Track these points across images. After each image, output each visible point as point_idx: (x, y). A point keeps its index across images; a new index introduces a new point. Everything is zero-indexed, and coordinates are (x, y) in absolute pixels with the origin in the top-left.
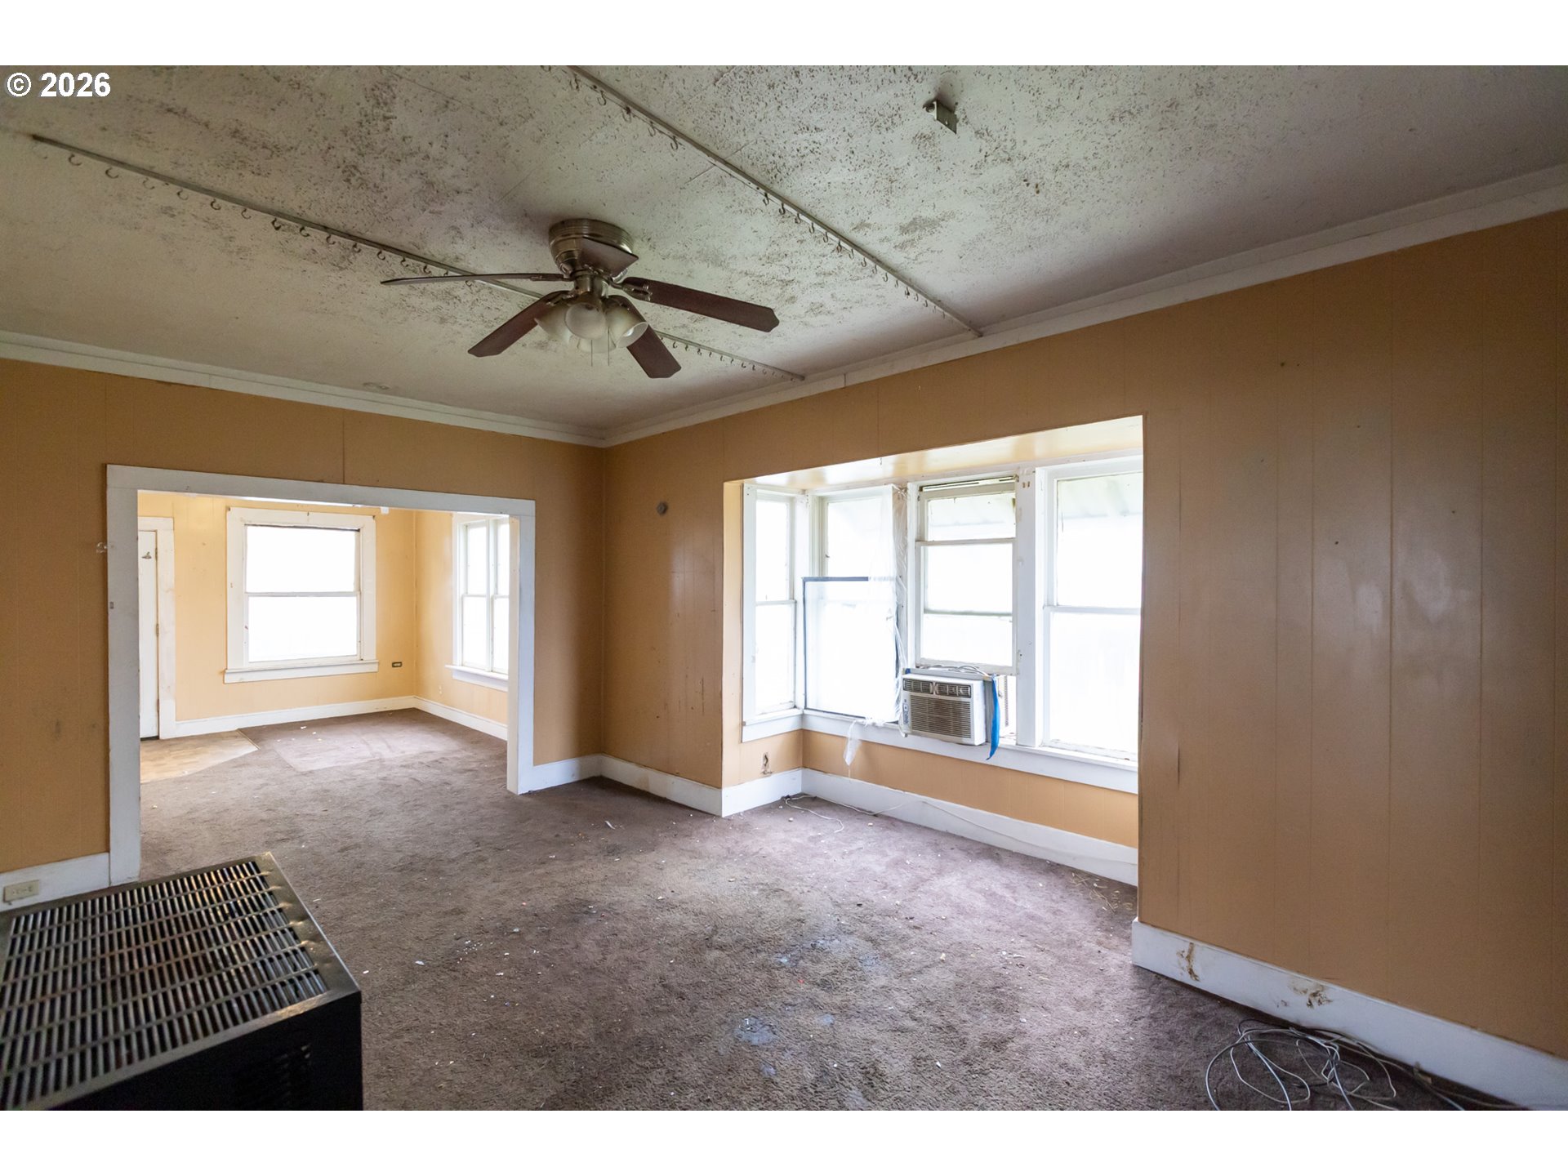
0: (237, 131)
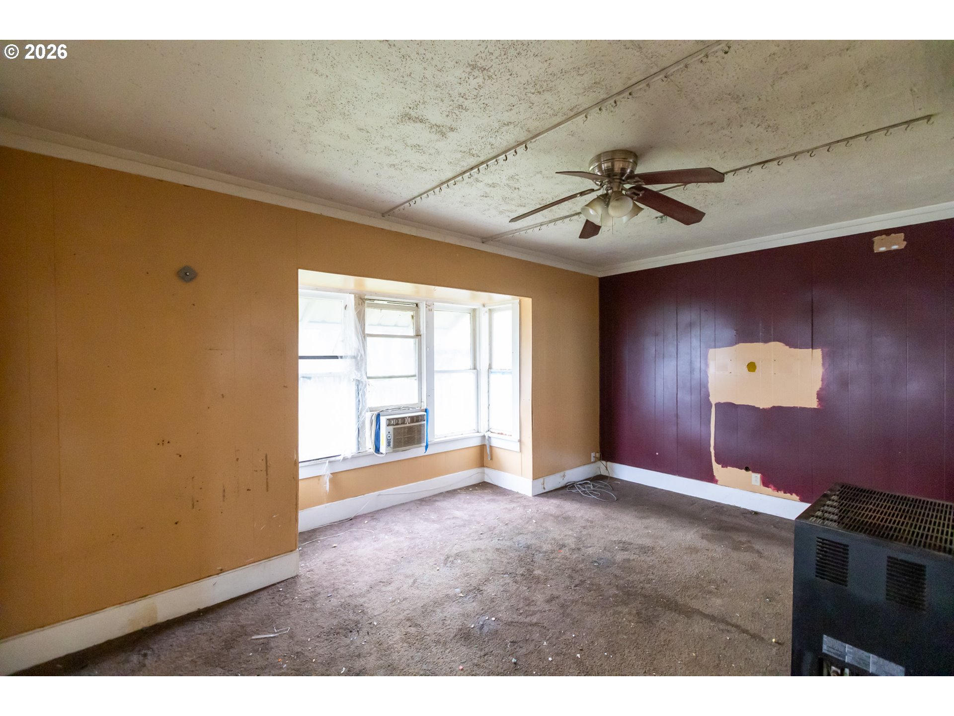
0: (806, 68)
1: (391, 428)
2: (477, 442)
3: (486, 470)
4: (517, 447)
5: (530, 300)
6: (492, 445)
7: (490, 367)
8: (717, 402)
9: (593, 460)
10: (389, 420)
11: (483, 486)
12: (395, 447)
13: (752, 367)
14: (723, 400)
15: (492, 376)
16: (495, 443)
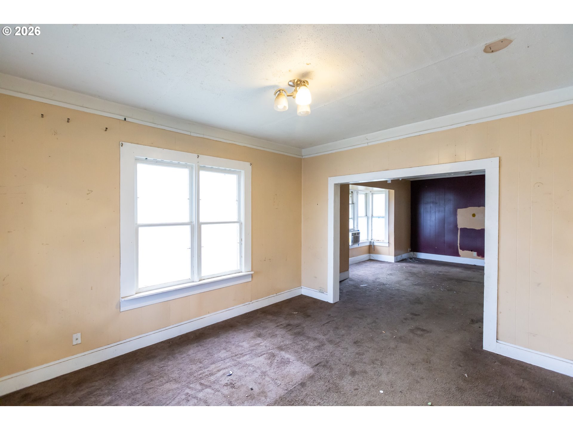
1: (353, 236)
2: (368, 244)
3: (371, 255)
4: (387, 245)
5: (394, 191)
6: (374, 245)
7: (372, 216)
8: (461, 228)
9: (409, 251)
10: (352, 233)
11: (370, 260)
12: (354, 243)
13: (474, 215)
14: (463, 227)
15: (373, 219)
16: (376, 244)
